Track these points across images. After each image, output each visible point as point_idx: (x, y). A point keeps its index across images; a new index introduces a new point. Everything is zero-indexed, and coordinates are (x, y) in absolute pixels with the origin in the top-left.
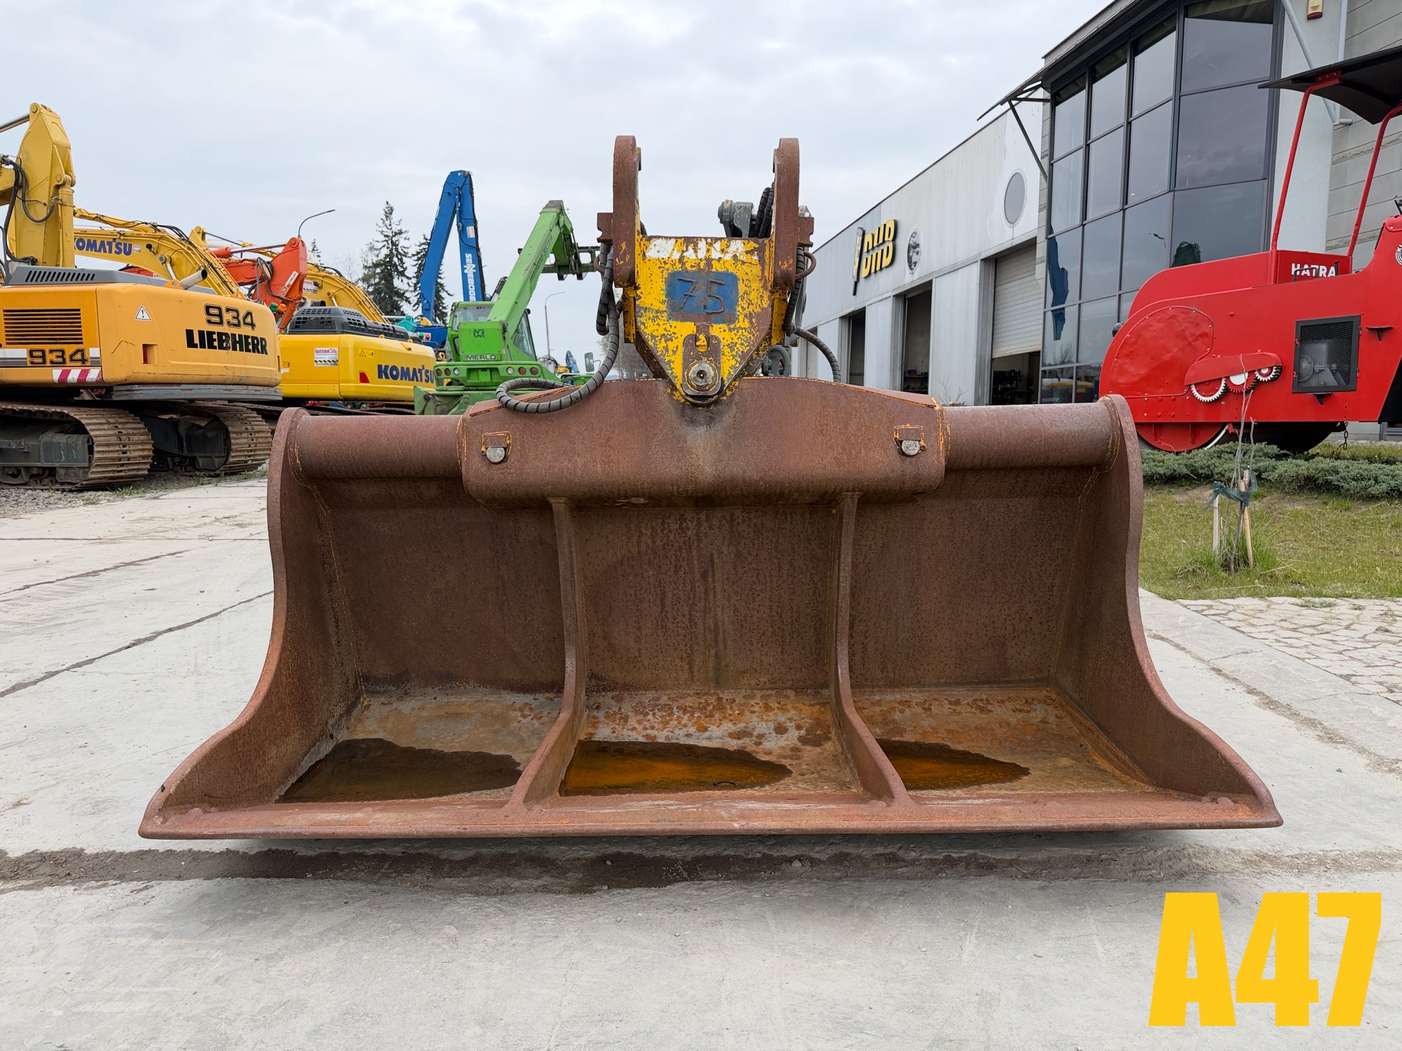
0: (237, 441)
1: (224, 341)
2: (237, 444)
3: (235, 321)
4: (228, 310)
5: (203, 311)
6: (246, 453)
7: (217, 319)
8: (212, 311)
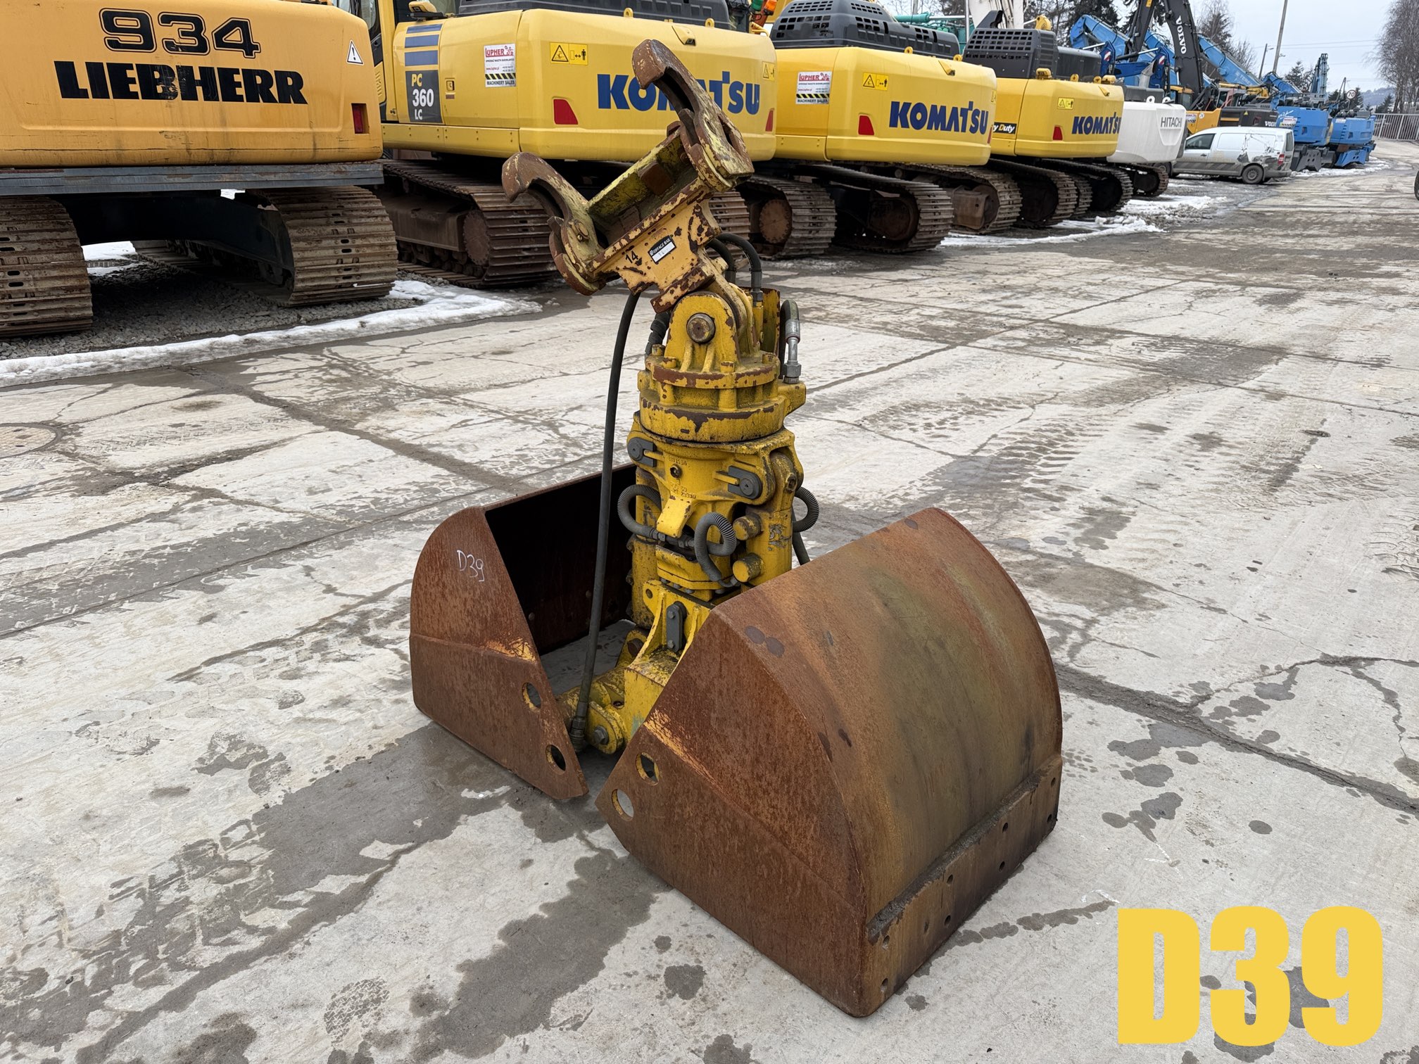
0: (307, 254)
1: (158, 82)
2: (303, 259)
3: (192, 42)
4: (167, 19)
5: (97, 23)
6: (335, 274)
7: (137, 39)
8: (120, 22)
